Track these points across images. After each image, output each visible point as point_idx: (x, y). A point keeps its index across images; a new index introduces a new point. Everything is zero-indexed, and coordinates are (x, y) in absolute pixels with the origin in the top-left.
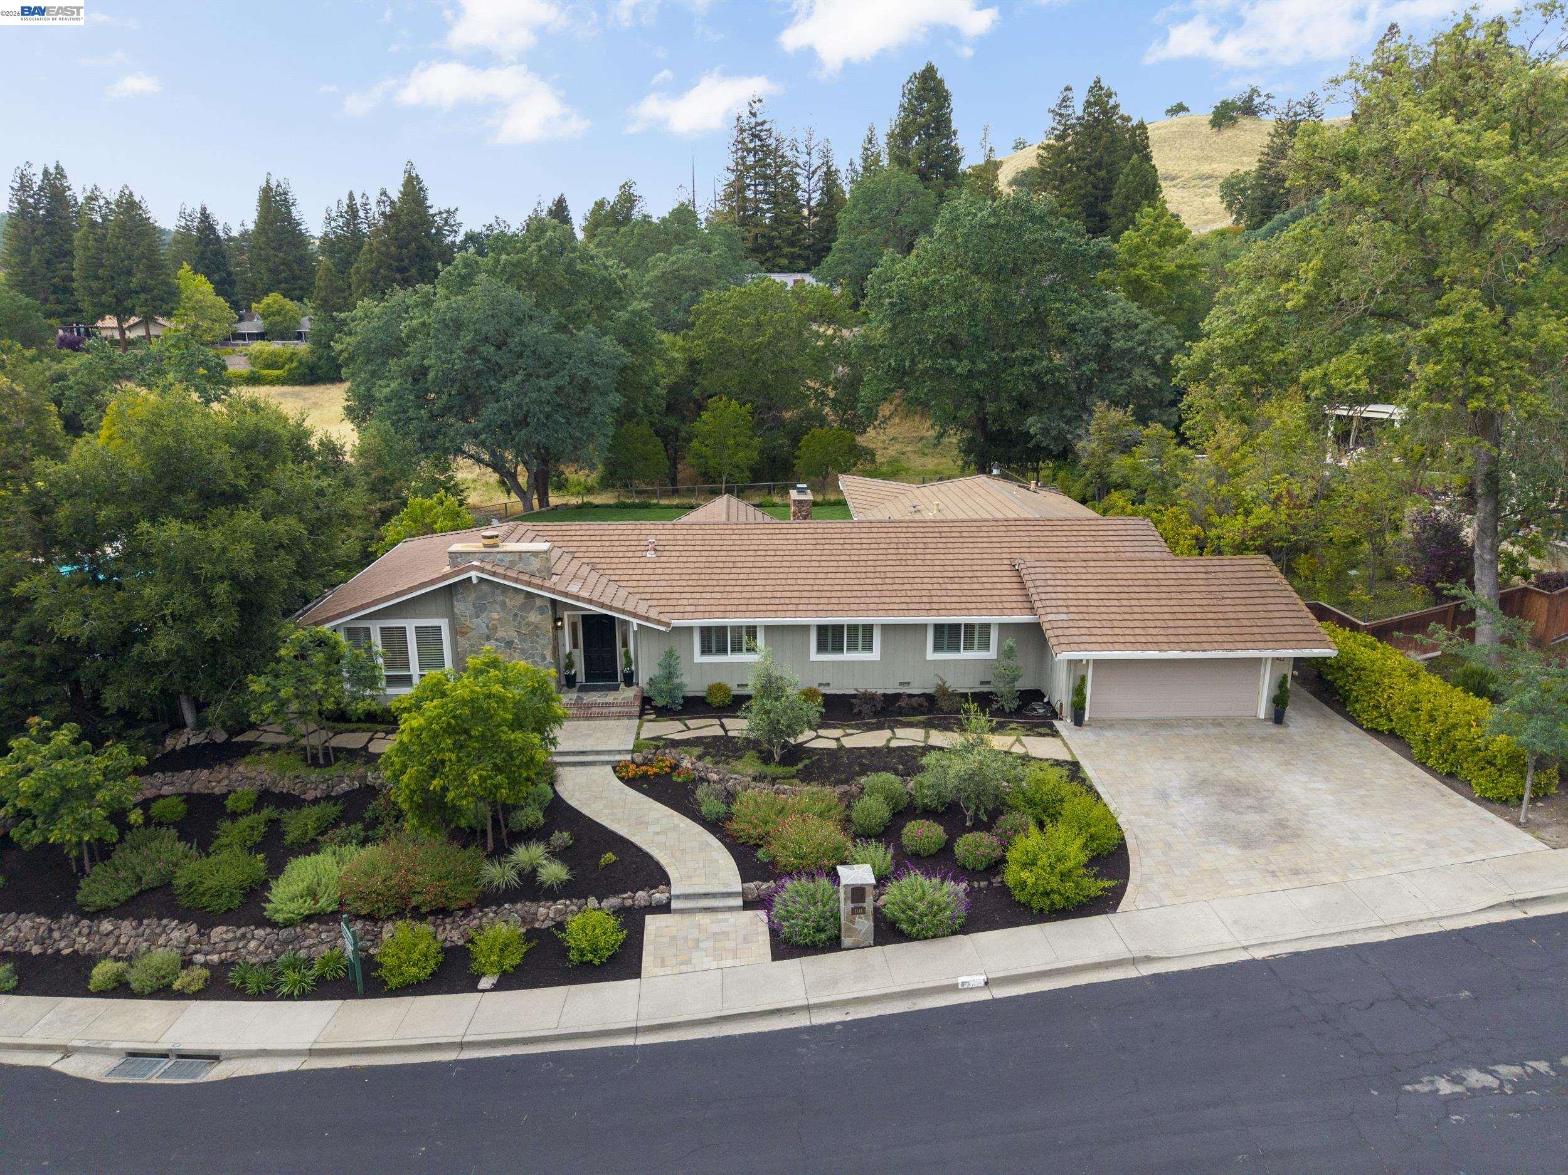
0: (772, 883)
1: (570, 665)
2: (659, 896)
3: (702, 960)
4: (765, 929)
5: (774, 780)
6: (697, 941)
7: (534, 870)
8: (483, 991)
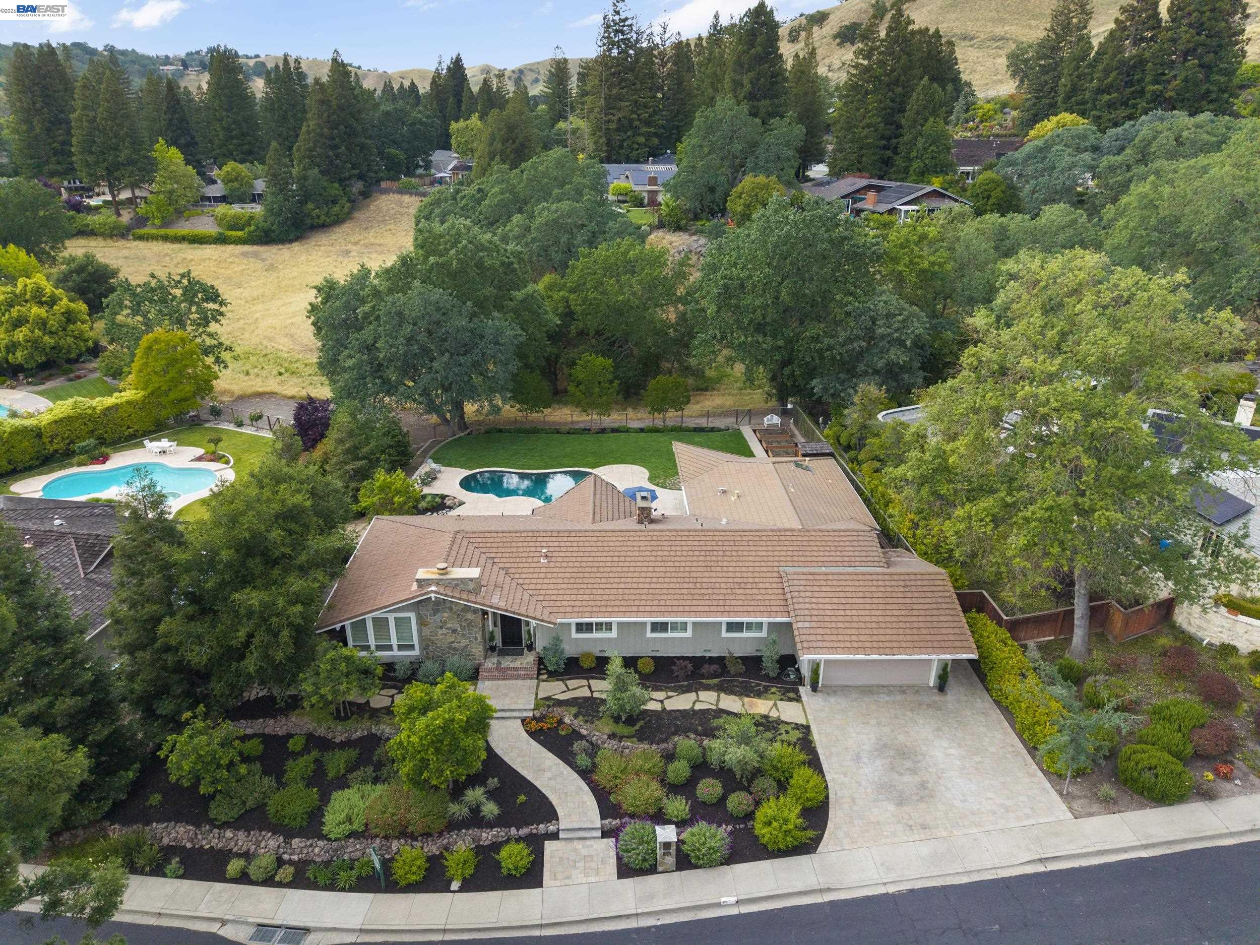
0: (618, 821)
1: (492, 638)
2: (552, 828)
3: (578, 877)
4: (613, 853)
5: (621, 738)
6: (575, 862)
7: (478, 806)
8: (454, 892)
